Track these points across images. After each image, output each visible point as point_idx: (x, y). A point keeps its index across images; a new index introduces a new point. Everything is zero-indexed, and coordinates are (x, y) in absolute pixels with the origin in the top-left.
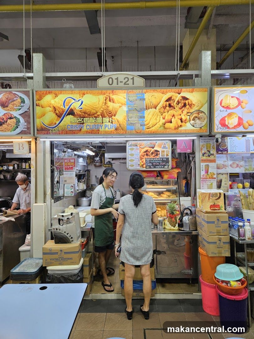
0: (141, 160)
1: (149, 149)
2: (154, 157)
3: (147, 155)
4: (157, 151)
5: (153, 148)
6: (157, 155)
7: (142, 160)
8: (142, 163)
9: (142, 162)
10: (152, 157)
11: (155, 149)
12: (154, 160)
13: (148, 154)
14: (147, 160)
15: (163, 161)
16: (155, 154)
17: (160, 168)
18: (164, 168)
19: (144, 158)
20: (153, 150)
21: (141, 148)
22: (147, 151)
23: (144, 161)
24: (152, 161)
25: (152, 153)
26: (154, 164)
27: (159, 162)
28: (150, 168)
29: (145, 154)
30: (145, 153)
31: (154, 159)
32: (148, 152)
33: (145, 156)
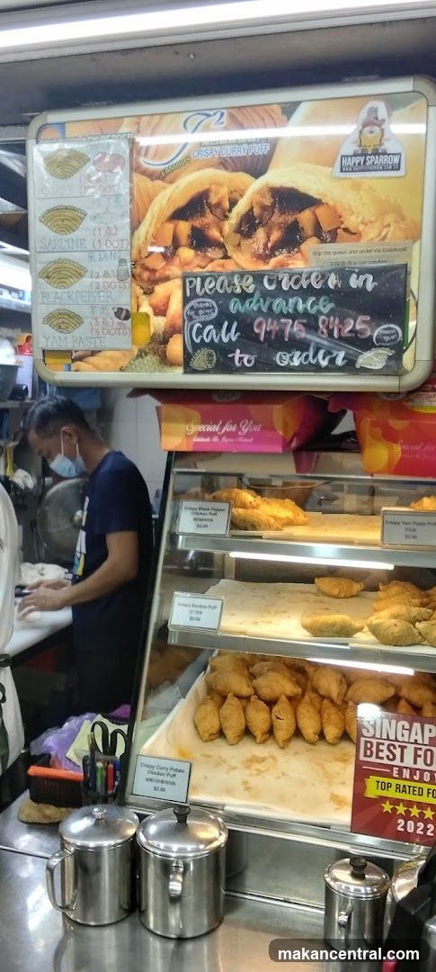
0: (149, 292)
1: (219, 181)
2: (265, 258)
3: (200, 241)
4: (290, 200)
5: (257, 167)
6: (292, 239)
7: (160, 290)
8: (159, 323)
9: (160, 311)
10: (243, 259)
11: (277, 176)
12: (265, 295)
13: (214, 233)
14: (194, 296)
15: (347, 300)
16: (276, 235)
17: (317, 369)
18: (350, 367)
19: (175, 270)
20: (253, 190)
21: (152, 176)
22: (196, 206)
23: (176, 306)
24: (244, 296)
25: (249, 225)
26: (262, 328)
27: (306, 314)
28: (225, 366)
29: (184, 239)
30: (184, 227)
31: (258, 277)
32: (209, 218)
33: (186, 253)
